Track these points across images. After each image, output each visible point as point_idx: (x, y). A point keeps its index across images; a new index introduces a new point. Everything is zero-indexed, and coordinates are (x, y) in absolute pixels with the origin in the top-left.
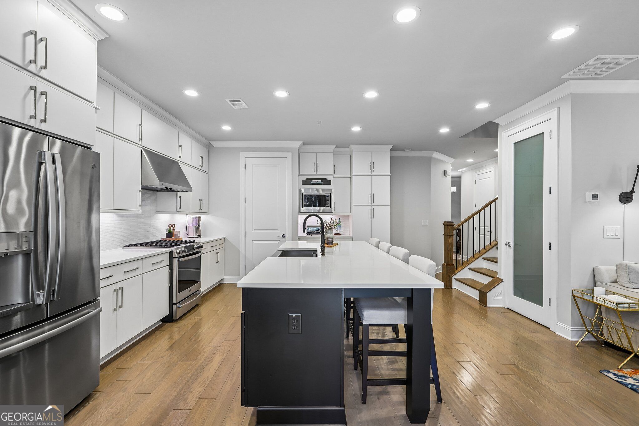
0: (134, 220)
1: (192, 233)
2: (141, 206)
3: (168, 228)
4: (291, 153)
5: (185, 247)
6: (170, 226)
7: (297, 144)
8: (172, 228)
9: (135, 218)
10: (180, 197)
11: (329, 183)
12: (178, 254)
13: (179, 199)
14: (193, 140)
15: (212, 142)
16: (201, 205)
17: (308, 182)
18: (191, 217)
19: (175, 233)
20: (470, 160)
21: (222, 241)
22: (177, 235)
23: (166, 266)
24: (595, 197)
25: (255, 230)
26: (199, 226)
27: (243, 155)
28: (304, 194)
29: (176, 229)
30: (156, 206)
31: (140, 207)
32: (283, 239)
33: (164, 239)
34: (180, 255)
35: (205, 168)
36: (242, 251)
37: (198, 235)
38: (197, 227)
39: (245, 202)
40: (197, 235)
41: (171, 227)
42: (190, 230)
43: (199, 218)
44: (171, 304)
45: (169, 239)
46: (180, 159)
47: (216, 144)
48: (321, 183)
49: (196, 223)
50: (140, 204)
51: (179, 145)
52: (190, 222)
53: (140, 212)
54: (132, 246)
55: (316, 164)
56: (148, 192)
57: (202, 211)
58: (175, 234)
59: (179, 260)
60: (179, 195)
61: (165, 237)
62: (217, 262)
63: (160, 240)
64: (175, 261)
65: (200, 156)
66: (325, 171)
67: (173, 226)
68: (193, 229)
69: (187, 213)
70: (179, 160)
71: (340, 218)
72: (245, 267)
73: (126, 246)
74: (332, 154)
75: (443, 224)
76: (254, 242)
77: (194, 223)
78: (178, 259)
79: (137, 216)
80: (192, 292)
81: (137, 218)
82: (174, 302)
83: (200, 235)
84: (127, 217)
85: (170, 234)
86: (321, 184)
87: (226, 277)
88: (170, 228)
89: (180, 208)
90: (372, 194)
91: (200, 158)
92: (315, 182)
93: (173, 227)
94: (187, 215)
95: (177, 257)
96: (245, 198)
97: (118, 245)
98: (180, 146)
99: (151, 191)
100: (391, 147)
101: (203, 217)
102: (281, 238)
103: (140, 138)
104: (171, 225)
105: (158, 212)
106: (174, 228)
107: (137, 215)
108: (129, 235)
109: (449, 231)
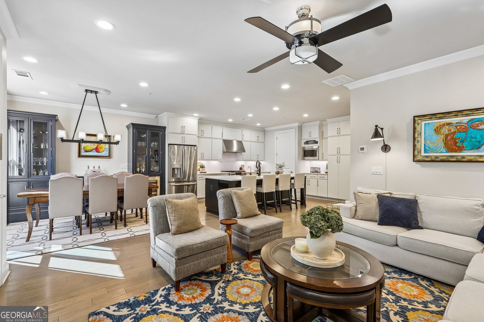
3: (241, 166)
4: (294, 129)
7: (297, 124)
8: (243, 167)
11: (317, 142)
13: (242, 155)
14: (252, 131)
15: (265, 129)
16: (258, 157)
17: (307, 143)
24: (362, 149)
27: (276, 132)
28: (304, 150)
30: (237, 158)
31: (222, 159)
35: (261, 141)
39: (277, 155)
55: (310, 133)
57: (259, 160)
58: (243, 169)
61: (238, 169)
63: (236, 170)
65: (257, 136)
66: (315, 136)
70: (242, 140)
74: (318, 126)
85: (241, 169)
86: (313, 144)
89: (243, 159)
90: (339, 148)
92: (310, 143)
96: (277, 153)
98: (243, 135)
103: (222, 137)
105: (237, 160)
106: (244, 166)
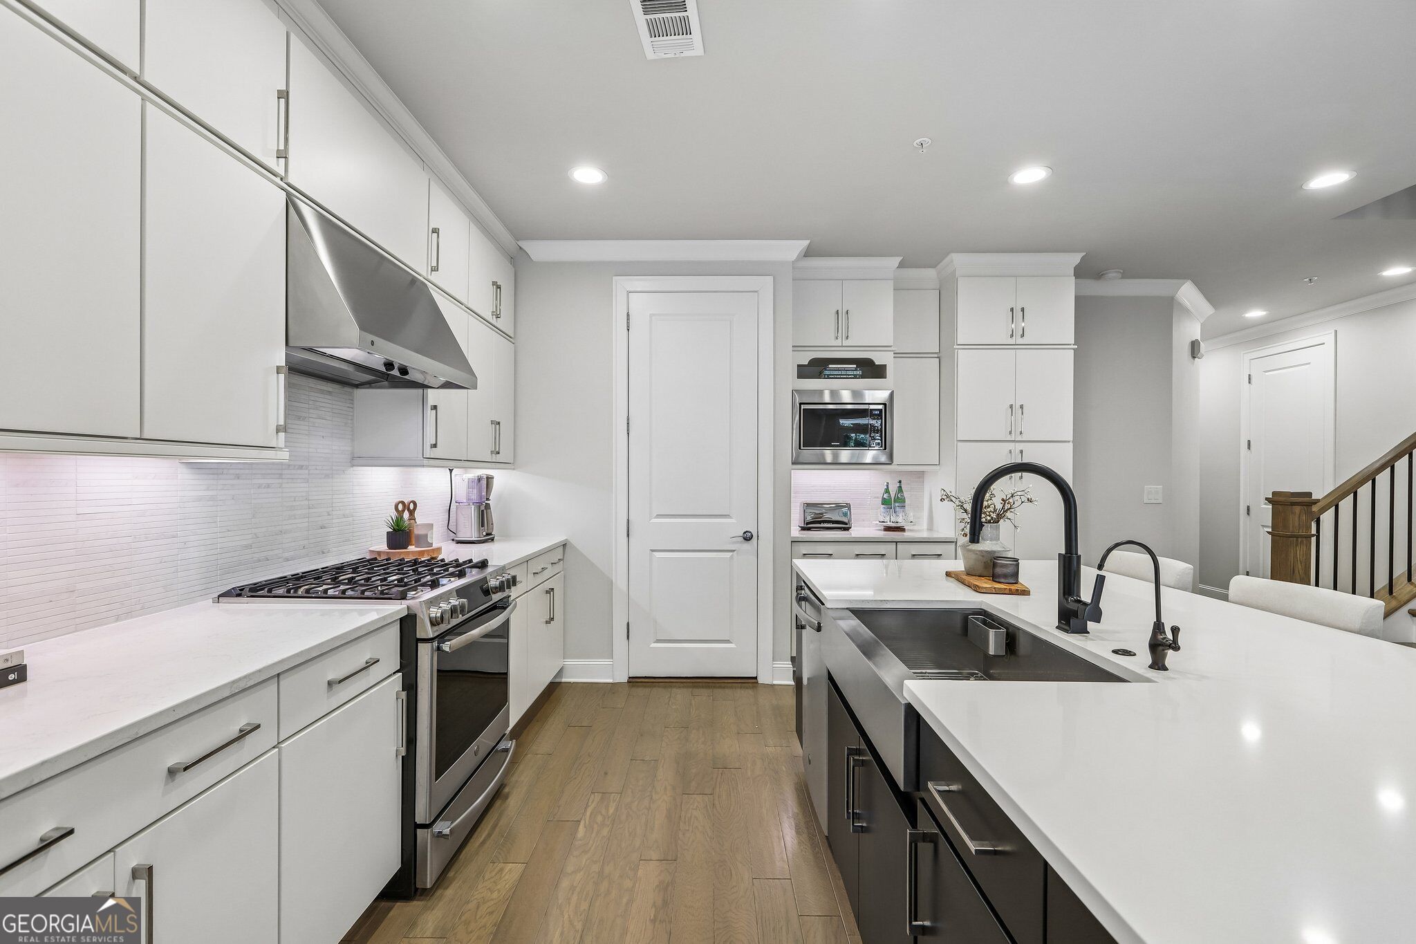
0: (268, 486)
1: (469, 529)
2: (285, 432)
3: (394, 514)
4: (772, 277)
5: (460, 592)
6: (400, 507)
7: (791, 250)
8: (406, 515)
9: (270, 481)
10: (435, 407)
11: (878, 372)
12: (434, 623)
13: (430, 414)
14: (472, 225)
15: (526, 245)
16: (497, 438)
17: (816, 369)
18: (464, 477)
19: (417, 531)
20: (1256, 314)
21: (558, 555)
22: (423, 540)
23: (390, 676)
25: (659, 516)
26: (488, 506)
27: (623, 284)
28: (804, 406)
29: (420, 518)
30: (353, 440)
31: (282, 435)
32: (746, 546)
33: (379, 553)
34: (444, 627)
35: (504, 323)
36: (620, 583)
37: (487, 534)
38: (483, 508)
39: (628, 430)
40: (484, 534)
41: (403, 511)
42: (462, 520)
43: (489, 479)
44: (410, 828)
45: (397, 554)
46: (434, 277)
47: (538, 251)
48: (855, 373)
49: (481, 497)
50: (282, 422)
51: (432, 226)
52: (461, 491)
53: (284, 455)
54: (256, 591)
55: (842, 315)
56: (325, 388)
57: (499, 458)
58: (418, 537)
59: (439, 648)
60: (431, 402)
61: (383, 547)
62: (547, 622)
63: (368, 558)
64: (425, 657)
65: (494, 283)
67: (409, 507)
68: (472, 512)
69: (451, 463)
70: (430, 277)
71: (900, 482)
72: (628, 632)
73: (227, 594)
74: (891, 283)
75: (1266, 499)
76: (657, 555)
77: (474, 497)
78: (435, 644)
79: (281, 474)
80: (482, 755)
81: (280, 481)
82: (421, 816)
83: (490, 534)
84: (238, 477)
85: (399, 535)
86: (855, 377)
87: (569, 662)
88: (400, 513)
89: (435, 446)
90: (1018, 406)
91: (492, 289)
92: (838, 370)
93: (409, 509)
94: (451, 471)
95: (431, 636)
96: (628, 419)
97: (196, 588)
98: (435, 231)
99: (336, 386)
100: (1076, 258)
101: (501, 479)
102: (741, 542)
103: (282, 147)
104: (403, 503)
105: (357, 460)
106: (412, 513)
107: (279, 470)
108: (249, 547)
109: (1297, 524)
